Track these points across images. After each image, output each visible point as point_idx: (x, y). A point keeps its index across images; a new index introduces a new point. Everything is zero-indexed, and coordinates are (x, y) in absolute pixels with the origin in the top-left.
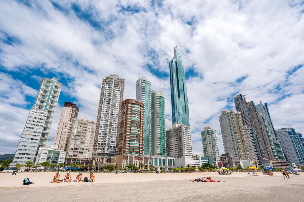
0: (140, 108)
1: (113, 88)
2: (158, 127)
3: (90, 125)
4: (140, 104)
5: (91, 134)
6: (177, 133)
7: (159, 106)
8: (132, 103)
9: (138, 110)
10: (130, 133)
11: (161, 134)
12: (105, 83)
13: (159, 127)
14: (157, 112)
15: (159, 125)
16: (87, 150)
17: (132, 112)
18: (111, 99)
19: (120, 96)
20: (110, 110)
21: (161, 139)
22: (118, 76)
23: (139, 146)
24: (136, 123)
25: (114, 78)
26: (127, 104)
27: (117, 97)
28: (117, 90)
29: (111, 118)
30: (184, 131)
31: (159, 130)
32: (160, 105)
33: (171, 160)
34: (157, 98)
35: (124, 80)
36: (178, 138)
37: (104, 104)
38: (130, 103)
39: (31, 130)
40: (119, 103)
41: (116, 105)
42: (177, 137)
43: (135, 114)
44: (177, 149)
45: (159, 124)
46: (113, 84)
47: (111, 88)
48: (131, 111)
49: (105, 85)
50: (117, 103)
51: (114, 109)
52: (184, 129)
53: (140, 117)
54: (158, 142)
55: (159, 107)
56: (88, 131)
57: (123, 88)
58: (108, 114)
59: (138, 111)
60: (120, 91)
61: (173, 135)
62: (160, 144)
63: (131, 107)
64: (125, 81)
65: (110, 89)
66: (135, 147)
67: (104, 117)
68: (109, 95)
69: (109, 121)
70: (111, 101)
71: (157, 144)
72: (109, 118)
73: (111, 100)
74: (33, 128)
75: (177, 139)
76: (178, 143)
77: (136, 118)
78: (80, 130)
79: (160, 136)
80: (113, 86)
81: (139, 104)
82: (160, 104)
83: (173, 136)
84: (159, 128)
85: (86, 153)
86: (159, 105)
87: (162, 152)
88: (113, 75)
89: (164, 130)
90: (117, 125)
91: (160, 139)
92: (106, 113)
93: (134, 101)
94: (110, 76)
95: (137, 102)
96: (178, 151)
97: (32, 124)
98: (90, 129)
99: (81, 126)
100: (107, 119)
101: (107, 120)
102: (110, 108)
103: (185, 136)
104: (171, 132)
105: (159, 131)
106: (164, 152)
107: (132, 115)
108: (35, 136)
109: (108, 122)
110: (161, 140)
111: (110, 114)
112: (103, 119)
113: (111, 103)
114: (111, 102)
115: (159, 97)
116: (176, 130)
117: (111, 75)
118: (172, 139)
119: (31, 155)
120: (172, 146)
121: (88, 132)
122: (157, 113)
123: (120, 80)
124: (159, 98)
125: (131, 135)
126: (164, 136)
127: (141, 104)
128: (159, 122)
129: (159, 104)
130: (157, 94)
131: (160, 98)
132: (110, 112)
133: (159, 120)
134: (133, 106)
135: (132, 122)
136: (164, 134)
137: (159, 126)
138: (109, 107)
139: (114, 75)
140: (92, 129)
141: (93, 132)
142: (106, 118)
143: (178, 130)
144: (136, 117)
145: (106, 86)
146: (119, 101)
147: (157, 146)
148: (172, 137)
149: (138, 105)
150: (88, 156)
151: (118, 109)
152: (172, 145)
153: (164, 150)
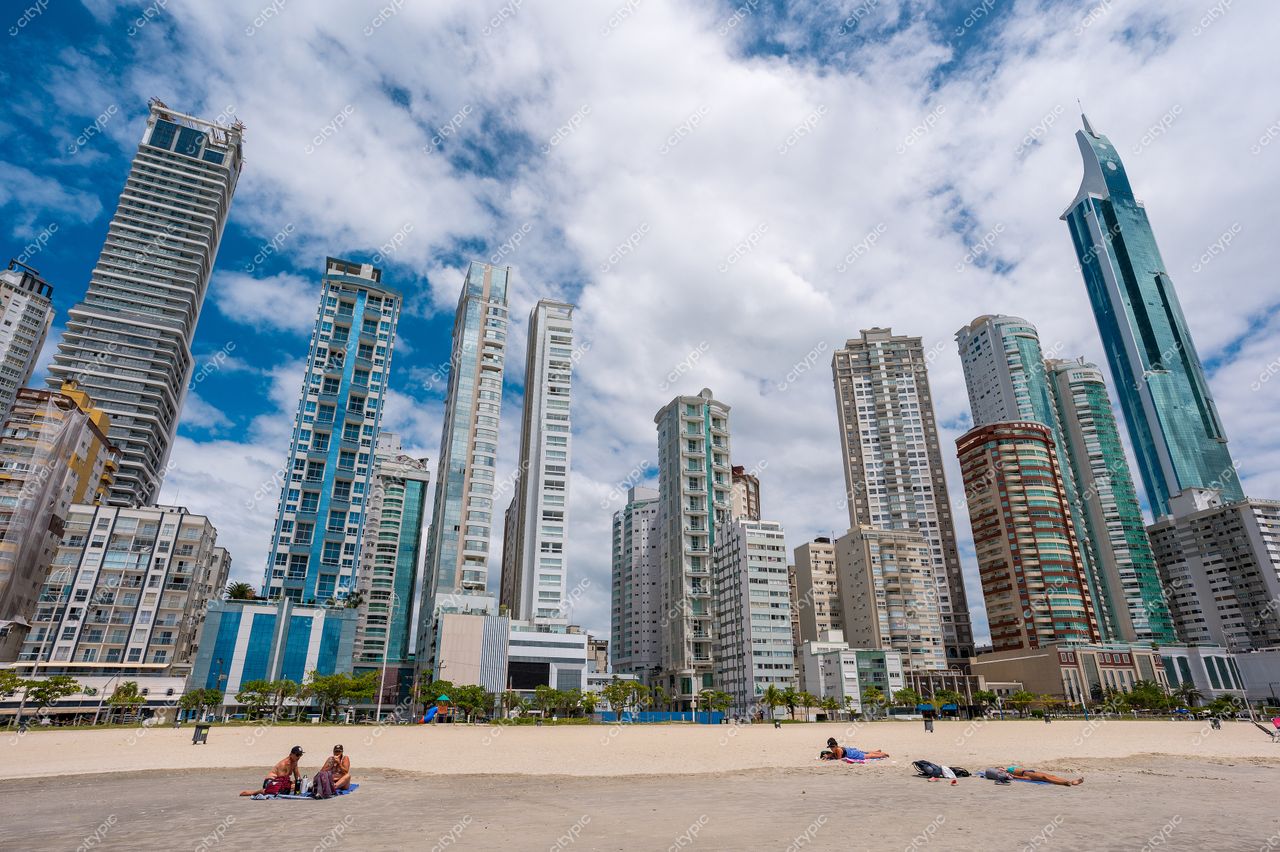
0: (1046, 451)
1: (885, 383)
2: (1109, 520)
3: (914, 549)
4: (1042, 437)
5: (925, 582)
6: (1209, 536)
7: (1093, 428)
8: (1012, 438)
9: (1043, 462)
10: (1039, 559)
11: (1133, 548)
12: (849, 370)
13: (1116, 519)
14: (1090, 454)
15: (1113, 509)
16: (928, 640)
17: (1025, 473)
18: (892, 431)
19: (918, 409)
20: (898, 472)
21: (1139, 571)
22: (889, 330)
23: (1083, 609)
24: (1051, 515)
25: (879, 345)
26: (992, 445)
27: (911, 418)
28: (904, 391)
29: (909, 502)
30: (1264, 525)
31: (1122, 532)
32: (1100, 420)
33: (1220, 661)
34: (1075, 393)
35: (917, 342)
36: (1229, 560)
37: (869, 453)
38: (1004, 441)
39: (762, 587)
40: (923, 442)
41: (916, 451)
42: (1218, 557)
43: (1037, 480)
44: (1236, 611)
45: (1115, 505)
46: (883, 368)
47: (879, 383)
48: (1016, 472)
49: (850, 377)
50: (915, 442)
51: (911, 468)
52: (1259, 516)
53: (1055, 490)
54: (1127, 586)
55: (1093, 432)
56: (913, 571)
57: (922, 376)
58: (895, 489)
59: (1041, 464)
60: (916, 389)
61: (1185, 547)
62: (1138, 590)
63: (1013, 452)
64: (924, 343)
65: (875, 387)
66: (1075, 615)
67: (880, 504)
68: (879, 412)
69: (905, 516)
70: (893, 439)
71: (1127, 591)
72: (903, 507)
73: (893, 434)
74: (765, 582)
75: (1221, 566)
76: (1232, 581)
77: (1043, 495)
78: (892, 569)
79: (1133, 558)
80: (884, 375)
81: (1035, 434)
82: (1095, 416)
83: (1184, 552)
84: (1120, 523)
85: (929, 651)
86: (1091, 424)
87: (1157, 626)
88: (869, 332)
89: (1141, 529)
90: (937, 528)
91: (1132, 570)
92: (882, 487)
93: (1017, 429)
94: (860, 337)
95: (1029, 429)
96: (1240, 620)
97: (760, 570)
98: (917, 565)
99: (891, 557)
100: (895, 509)
101: (898, 515)
102: (897, 464)
103: (1271, 547)
104: (1174, 532)
105: (1120, 537)
106: (1167, 626)
107: (1027, 488)
108: (777, 605)
109: (902, 522)
110: (1139, 576)
111: (901, 490)
112: (881, 513)
113: (894, 447)
114: (894, 443)
115: (1083, 388)
116: (1206, 523)
117: (864, 333)
118: (1184, 564)
119: (784, 667)
120: (1194, 598)
121: (915, 574)
122: (1092, 458)
123: (903, 346)
124: (1083, 392)
125: (1046, 569)
126: (1147, 557)
127: (1045, 434)
128: (1113, 496)
129: (1092, 419)
130: (1070, 373)
131: (1089, 389)
132: (900, 481)
133: (1110, 487)
134: (1019, 447)
135: (1035, 513)
136: (1145, 547)
137: (1117, 514)
138: (891, 463)
139: (876, 330)
140: (922, 560)
141: (929, 572)
142: (888, 508)
143: (1219, 520)
144: (1042, 491)
145: (856, 381)
146: (922, 434)
147: (1130, 601)
148: (1181, 556)
149: (1038, 443)
150: (938, 663)
151: (925, 464)
152: (1194, 594)
153: (1165, 617)
